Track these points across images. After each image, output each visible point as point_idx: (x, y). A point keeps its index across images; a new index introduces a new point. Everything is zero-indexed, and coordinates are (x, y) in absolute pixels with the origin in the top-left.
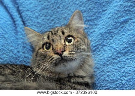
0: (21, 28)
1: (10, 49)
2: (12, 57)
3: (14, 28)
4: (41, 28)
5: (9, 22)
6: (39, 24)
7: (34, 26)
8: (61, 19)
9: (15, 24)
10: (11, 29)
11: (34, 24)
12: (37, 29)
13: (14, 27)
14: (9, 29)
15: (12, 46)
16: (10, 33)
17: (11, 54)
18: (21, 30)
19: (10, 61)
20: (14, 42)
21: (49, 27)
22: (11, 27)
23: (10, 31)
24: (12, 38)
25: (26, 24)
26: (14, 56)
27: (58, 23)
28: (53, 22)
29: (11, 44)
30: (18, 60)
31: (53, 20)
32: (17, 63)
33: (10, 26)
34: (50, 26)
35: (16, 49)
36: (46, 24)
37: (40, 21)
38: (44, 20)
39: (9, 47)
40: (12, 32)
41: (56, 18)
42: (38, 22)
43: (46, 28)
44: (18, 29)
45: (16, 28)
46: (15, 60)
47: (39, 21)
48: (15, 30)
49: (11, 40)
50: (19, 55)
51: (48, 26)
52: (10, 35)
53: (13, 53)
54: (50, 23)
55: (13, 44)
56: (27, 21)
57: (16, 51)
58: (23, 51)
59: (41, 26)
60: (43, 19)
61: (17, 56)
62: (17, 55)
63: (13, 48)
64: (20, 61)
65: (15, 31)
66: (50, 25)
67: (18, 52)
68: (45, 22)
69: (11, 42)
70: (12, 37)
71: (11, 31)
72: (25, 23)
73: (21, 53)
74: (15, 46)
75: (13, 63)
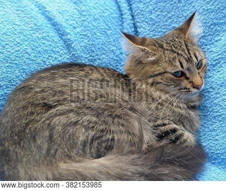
0: (128, 25)
1: (111, 49)
2: (112, 59)
3: (121, 23)
4: (154, 27)
5: (116, 15)
6: (151, 21)
7: (145, 23)
8: (181, 17)
9: (123, 18)
10: (117, 24)
11: (146, 20)
12: (149, 27)
13: (121, 21)
14: (113, 23)
15: (114, 46)
16: (115, 28)
17: (112, 55)
18: (128, 27)
19: (110, 64)
20: (117, 41)
21: (165, 27)
22: (116, 22)
23: (115, 27)
24: (116, 36)
25: (136, 19)
26: (115, 58)
27: (176, 22)
28: (170, 21)
29: (114, 43)
30: (120, 63)
31: (170, 18)
32: (118, 67)
33: (116, 20)
34: (166, 25)
35: (119, 49)
36: (161, 22)
37: (154, 18)
38: (159, 17)
39: (111, 47)
40: (117, 28)
41: (175, 15)
42: (151, 18)
43: (161, 28)
44: (125, 25)
45: (123, 23)
46: (116, 63)
47: (152, 16)
48: (121, 25)
49: (115, 38)
50: (122, 58)
51: (163, 24)
52: (114, 31)
53: (114, 54)
54: (167, 21)
55: (117, 43)
56: (137, 15)
57: (118, 52)
58: (127, 54)
59: (154, 24)
60: (159, 15)
61: (118, 59)
62: (119, 57)
63: (116, 48)
64: (121, 64)
65: (121, 27)
66: (166, 23)
67: (121, 53)
68: (160, 19)
69: (114, 40)
70: (116, 34)
71: (117, 26)
72: (135, 17)
73: (124, 56)
74: (118, 46)
75: (113, 66)
